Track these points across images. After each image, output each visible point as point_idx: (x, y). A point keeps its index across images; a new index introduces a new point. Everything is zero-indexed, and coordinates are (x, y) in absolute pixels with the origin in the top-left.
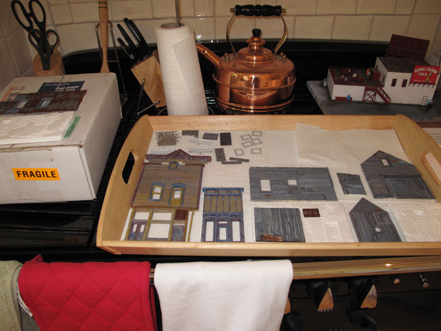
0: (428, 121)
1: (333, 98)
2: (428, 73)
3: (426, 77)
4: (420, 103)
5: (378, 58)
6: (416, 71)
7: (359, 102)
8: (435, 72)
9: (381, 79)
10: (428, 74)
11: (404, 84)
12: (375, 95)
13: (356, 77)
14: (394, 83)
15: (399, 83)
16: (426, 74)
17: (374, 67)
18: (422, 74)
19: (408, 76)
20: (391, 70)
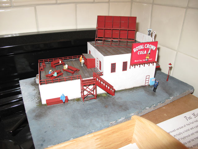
0: (161, 106)
1: (44, 102)
2: (148, 50)
3: (145, 55)
4: (144, 84)
5: (89, 44)
6: (135, 50)
7: (78, 100)
8: (153, 48)
9: (97, 65)
10: (147, 52)
11: (125, 68)
12: (95, 88)
13: (68, 68)
14: (113, 68)
15: (119, 67)
16: (145, 52)
17: (87, 53)
18: (141, 53)
19: (127, 57)
20: (106, 53)
